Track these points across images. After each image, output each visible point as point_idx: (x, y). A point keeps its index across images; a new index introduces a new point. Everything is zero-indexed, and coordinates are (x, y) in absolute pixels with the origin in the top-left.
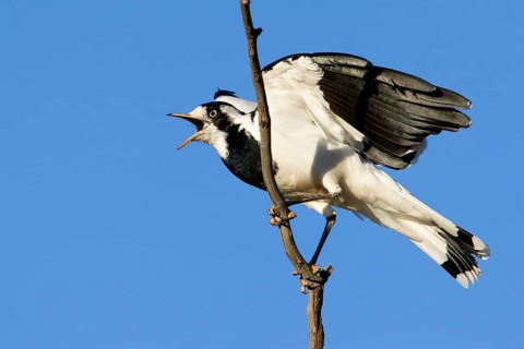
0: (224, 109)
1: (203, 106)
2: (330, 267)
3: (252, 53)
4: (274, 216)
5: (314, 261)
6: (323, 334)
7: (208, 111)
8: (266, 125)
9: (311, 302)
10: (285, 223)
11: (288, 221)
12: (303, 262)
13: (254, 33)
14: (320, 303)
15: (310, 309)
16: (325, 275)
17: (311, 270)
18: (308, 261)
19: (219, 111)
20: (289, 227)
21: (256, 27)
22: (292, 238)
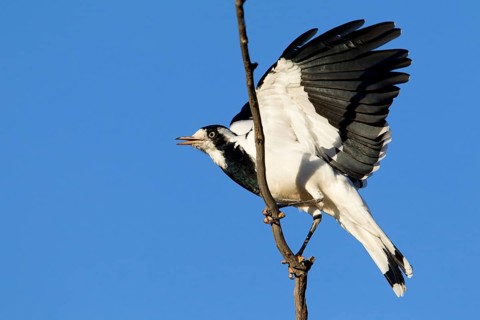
0: (221, 131)
1: (204, 128)
2: (313, 258)
3: (249, 83)
4: (267, 216)
5: (300, 253)
6: (307, 312)
7: (208, 133)
8: (261, 142)
9: (297, 286)
10: (276, 222)
11: (278, 220)
12: (291, 254)
13: (251, 67)
14: (305, 287)
15: (296, 291)
16: (308, 264)
17: (297, 260)
18: (295, 253)
19: (216, 132)
20: (279, 225)
21: (253, 62)
22: (281, 234)
